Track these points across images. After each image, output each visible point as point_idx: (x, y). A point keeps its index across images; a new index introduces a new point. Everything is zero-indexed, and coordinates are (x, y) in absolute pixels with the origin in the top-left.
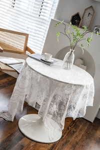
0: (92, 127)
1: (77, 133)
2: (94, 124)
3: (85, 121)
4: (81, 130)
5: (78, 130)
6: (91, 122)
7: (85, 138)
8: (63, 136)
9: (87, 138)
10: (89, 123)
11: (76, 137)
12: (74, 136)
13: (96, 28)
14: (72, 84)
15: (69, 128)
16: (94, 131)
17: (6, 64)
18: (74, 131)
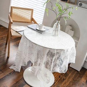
0: (78, 75)
1: (66, 80)
2: (80, 73)
3: (74, 71)
4: (69, 78)
5: (67, 78)
6: (78, 71)
7: (72, 84)
8: (55, 83)
9: (73, 84)
10: (76, 72)
11: (65, 83)
12: (63, 83)
13: (80, 3)
14: (55, 49)
15: (61, 76)
16: (79, 78)
17: (17, 32)
18: (64, 79)
